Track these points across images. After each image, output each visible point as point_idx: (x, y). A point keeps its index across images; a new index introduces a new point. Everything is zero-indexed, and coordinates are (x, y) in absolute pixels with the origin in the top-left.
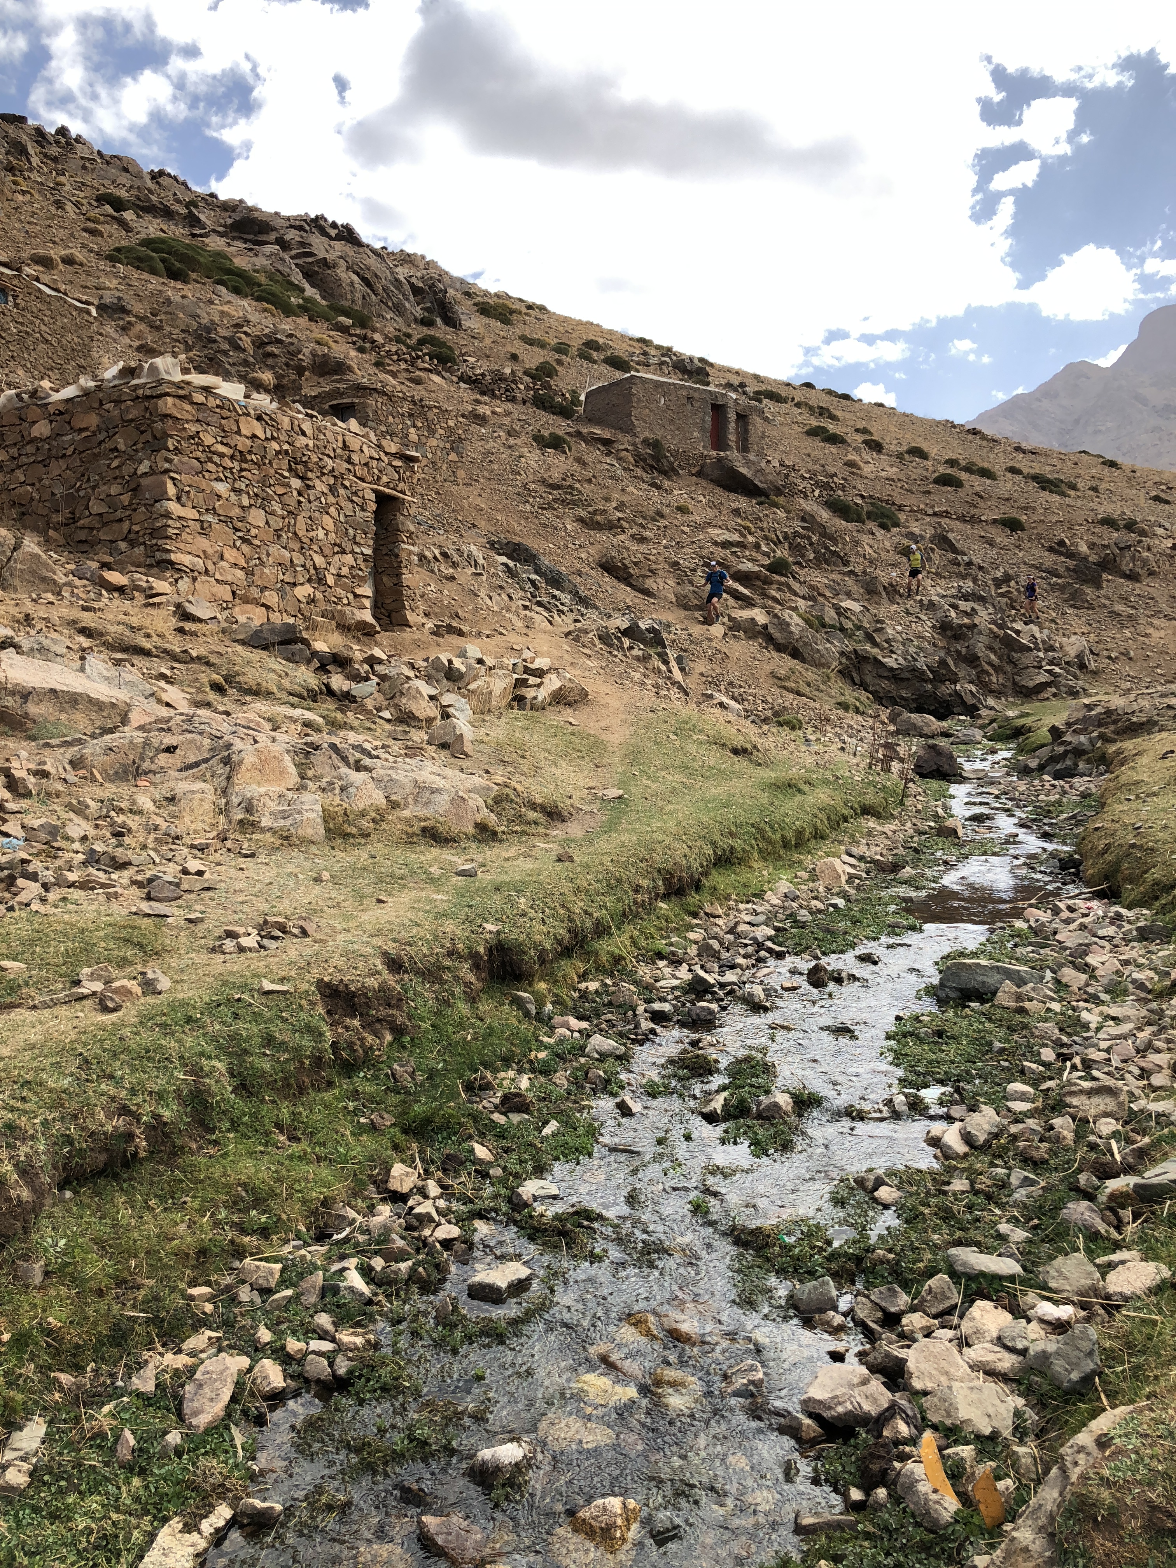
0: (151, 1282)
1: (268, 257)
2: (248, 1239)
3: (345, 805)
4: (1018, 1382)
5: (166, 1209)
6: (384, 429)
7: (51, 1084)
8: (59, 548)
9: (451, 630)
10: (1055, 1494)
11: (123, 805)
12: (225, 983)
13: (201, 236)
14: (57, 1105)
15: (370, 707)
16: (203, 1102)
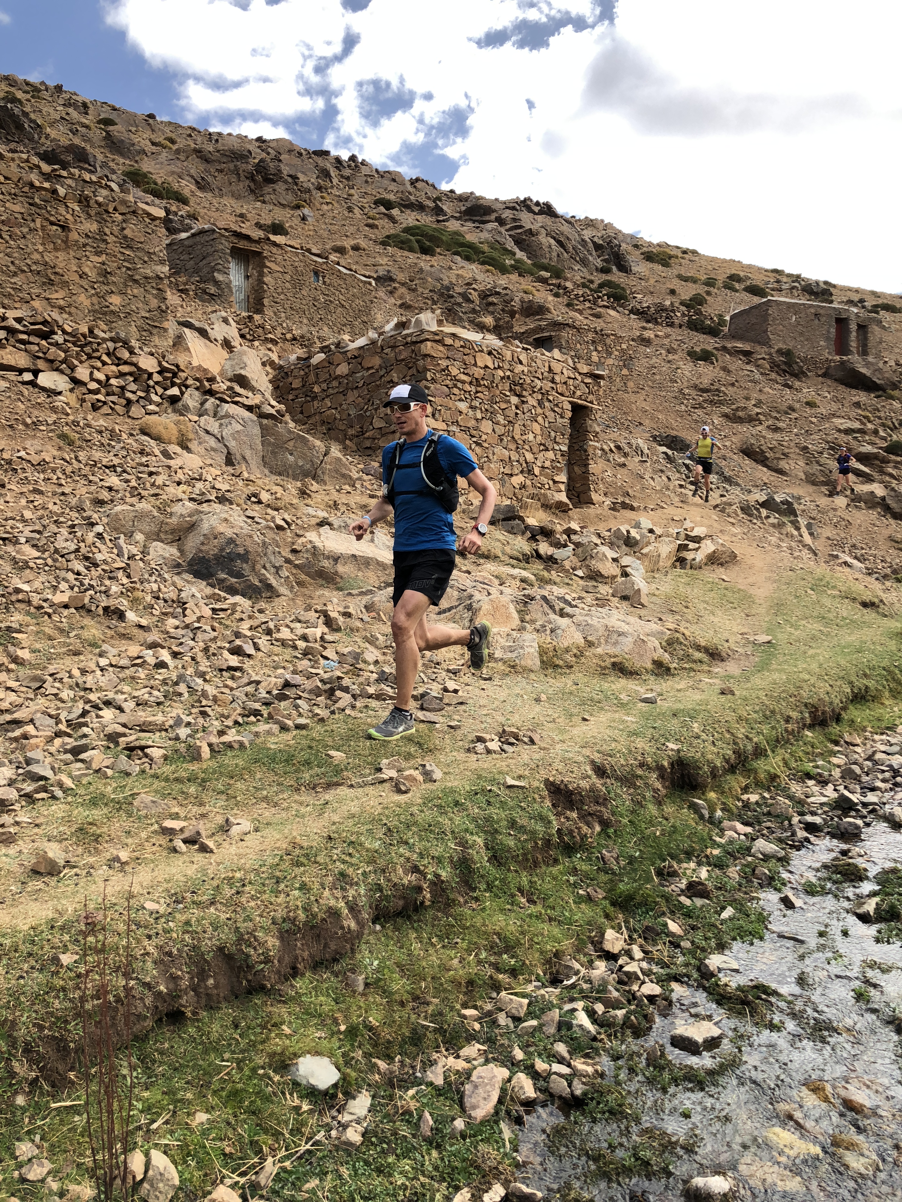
0: (436, 1001)
1: (490, 231)
2: (502, 976)
3: (554, 643)
5: (444, 946)
6: (573, 353)
7: (367, 845)
8: (353, 453)
9: (625, 506)
12: (480, 777)
13: (444, 221)
14: (371, 861)
15: (568, 567)
16: (468, 867)
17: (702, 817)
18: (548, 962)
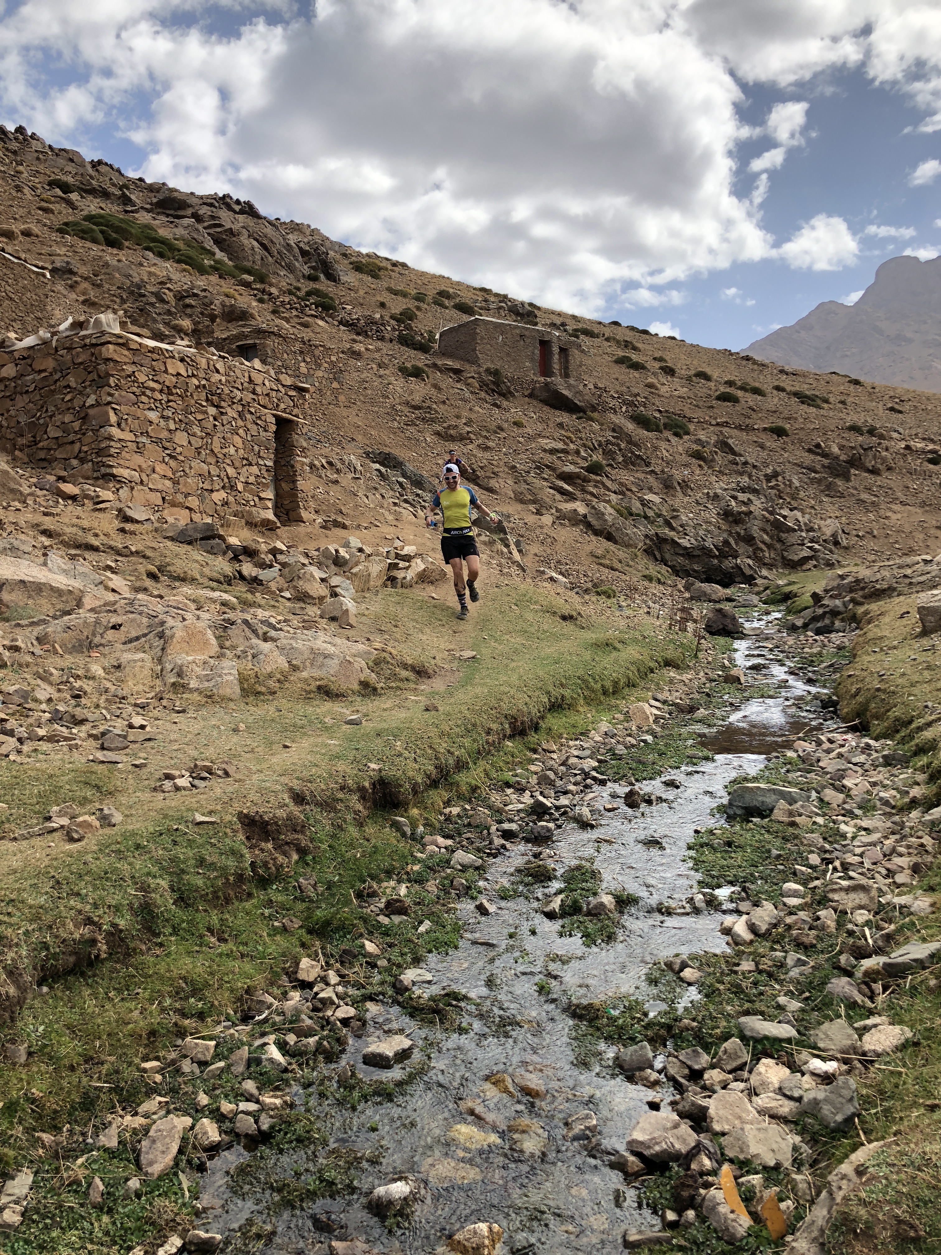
0: (112, 1058)
1: (186, 228)
2: (188, 1021)
3: (256, 669)
4: (796, 1123)
5: (122, 999)
6: (280, 363)
7: (30, 901)
8: (24, 465)
9: (337, 524)
10: (825, 1212)
11: (79, 673)
12: (166, 816)
13: (132, 212)
14: (36, 918)
15: (274, 589)
16: (150, 912)
17: (404, 835)
18: (240, 999)
